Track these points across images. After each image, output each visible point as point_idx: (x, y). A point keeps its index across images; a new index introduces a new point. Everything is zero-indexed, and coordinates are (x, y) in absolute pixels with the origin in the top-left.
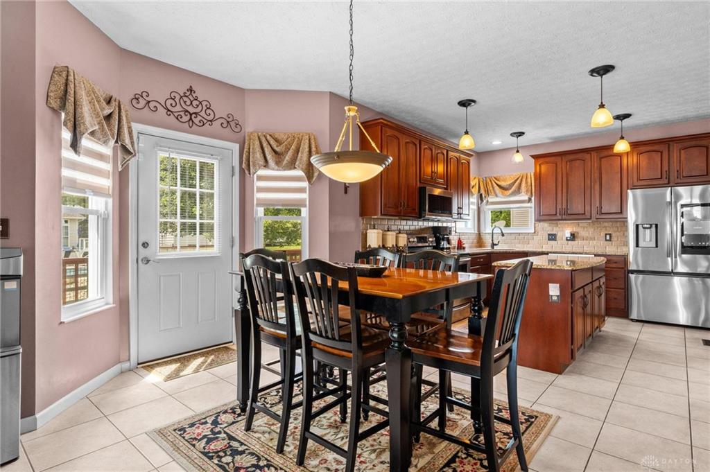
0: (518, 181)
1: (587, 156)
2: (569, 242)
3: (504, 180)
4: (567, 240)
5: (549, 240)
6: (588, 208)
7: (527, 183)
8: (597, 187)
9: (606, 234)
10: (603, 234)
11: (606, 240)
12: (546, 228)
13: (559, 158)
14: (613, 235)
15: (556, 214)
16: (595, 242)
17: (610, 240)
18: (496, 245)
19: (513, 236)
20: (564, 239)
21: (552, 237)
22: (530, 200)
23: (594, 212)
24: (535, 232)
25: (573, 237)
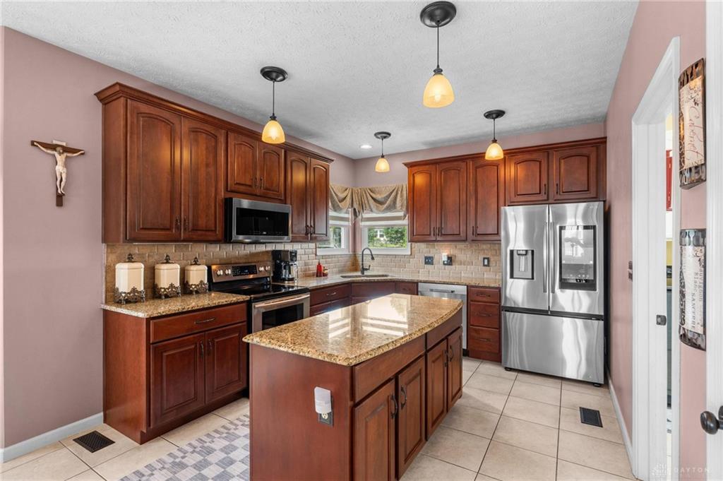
0: (394, 194)
1: (463, 165)
2: (446, 266)
3: (380, 193)
4: (444, 264)
5: (426, 263)
6: (463, 228)
7: (402, 196)
8: (473, 203)
9: (484, 259)
10: (481, 258)
11: (484, 265)
12: (422, 249)
13: (434, 167)
14: (492, 260)
15: (430, 235)
16: (472, 267)
17: (488, 265)
18: (367, 269)
19: (389, 258)
20: (442, 263)
21: (429, 261)
22: (405, 216)
23: (470, 232)
24: (411, 255)
25: (450, 260)
